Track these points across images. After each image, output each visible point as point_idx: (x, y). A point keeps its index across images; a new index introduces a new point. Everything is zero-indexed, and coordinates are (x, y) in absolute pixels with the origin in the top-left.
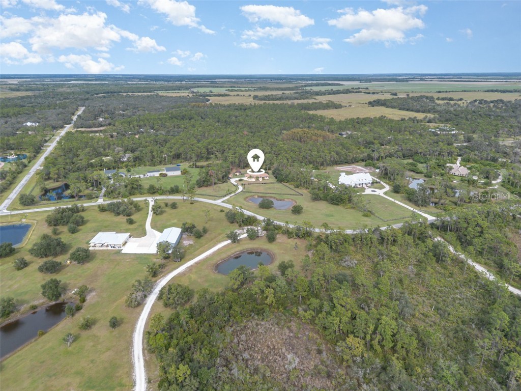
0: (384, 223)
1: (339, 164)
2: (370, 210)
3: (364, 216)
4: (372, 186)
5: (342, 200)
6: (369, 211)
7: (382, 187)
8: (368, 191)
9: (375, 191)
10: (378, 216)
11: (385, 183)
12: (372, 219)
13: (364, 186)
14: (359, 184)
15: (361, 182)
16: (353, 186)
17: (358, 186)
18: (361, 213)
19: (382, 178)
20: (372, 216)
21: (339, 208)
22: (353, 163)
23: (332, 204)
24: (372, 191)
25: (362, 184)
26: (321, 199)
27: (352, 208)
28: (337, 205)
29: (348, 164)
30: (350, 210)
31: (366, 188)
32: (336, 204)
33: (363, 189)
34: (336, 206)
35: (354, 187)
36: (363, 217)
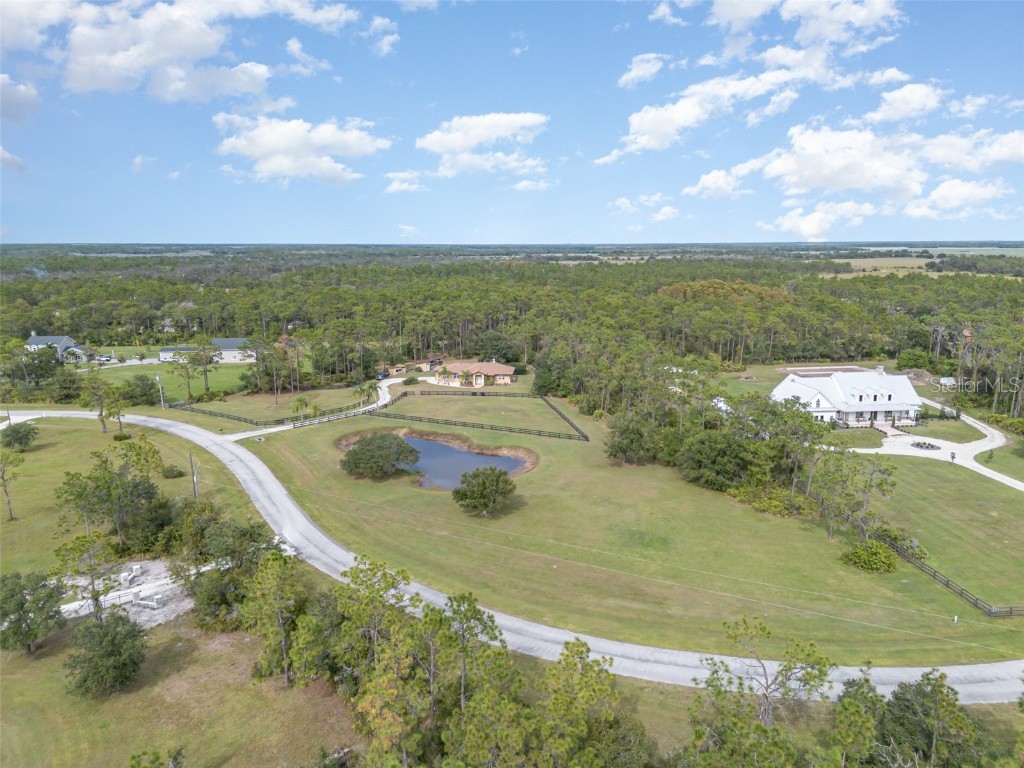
0: (984, 624)
1: (797, 359)
2: (894, 528)
3: (851, 560)
4: (920, 428)
5: (744, 465)
6: (883, 536)
7: (971, 435)
8: (898, 445)
9: (931, 447)
10: (944, 571)
11: (981, 419)
12: (904, 589)
13: (881, 423)
14: (860, 415)
15: (868, 406)
16: (827, 419)
17: (852, 422)
18: (837, 546)
19: (970, 404)
20: (903, 567)
21: (728, 508)
22: (851, 358)
23: (695, 480)
24: (919, 445)
25: (874, 415)
26: (654, 459)
27: (793, 509)
28: (721, 488)
29: (833, 360)
30: (777, 520)
31: (891, 431)
32: (710, 485)
33: (875, 437)
34: (709, 495)
35: (834, 425)
36: (841, 571)
